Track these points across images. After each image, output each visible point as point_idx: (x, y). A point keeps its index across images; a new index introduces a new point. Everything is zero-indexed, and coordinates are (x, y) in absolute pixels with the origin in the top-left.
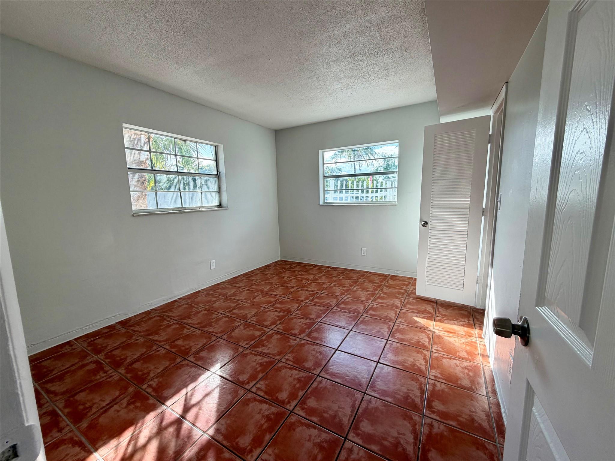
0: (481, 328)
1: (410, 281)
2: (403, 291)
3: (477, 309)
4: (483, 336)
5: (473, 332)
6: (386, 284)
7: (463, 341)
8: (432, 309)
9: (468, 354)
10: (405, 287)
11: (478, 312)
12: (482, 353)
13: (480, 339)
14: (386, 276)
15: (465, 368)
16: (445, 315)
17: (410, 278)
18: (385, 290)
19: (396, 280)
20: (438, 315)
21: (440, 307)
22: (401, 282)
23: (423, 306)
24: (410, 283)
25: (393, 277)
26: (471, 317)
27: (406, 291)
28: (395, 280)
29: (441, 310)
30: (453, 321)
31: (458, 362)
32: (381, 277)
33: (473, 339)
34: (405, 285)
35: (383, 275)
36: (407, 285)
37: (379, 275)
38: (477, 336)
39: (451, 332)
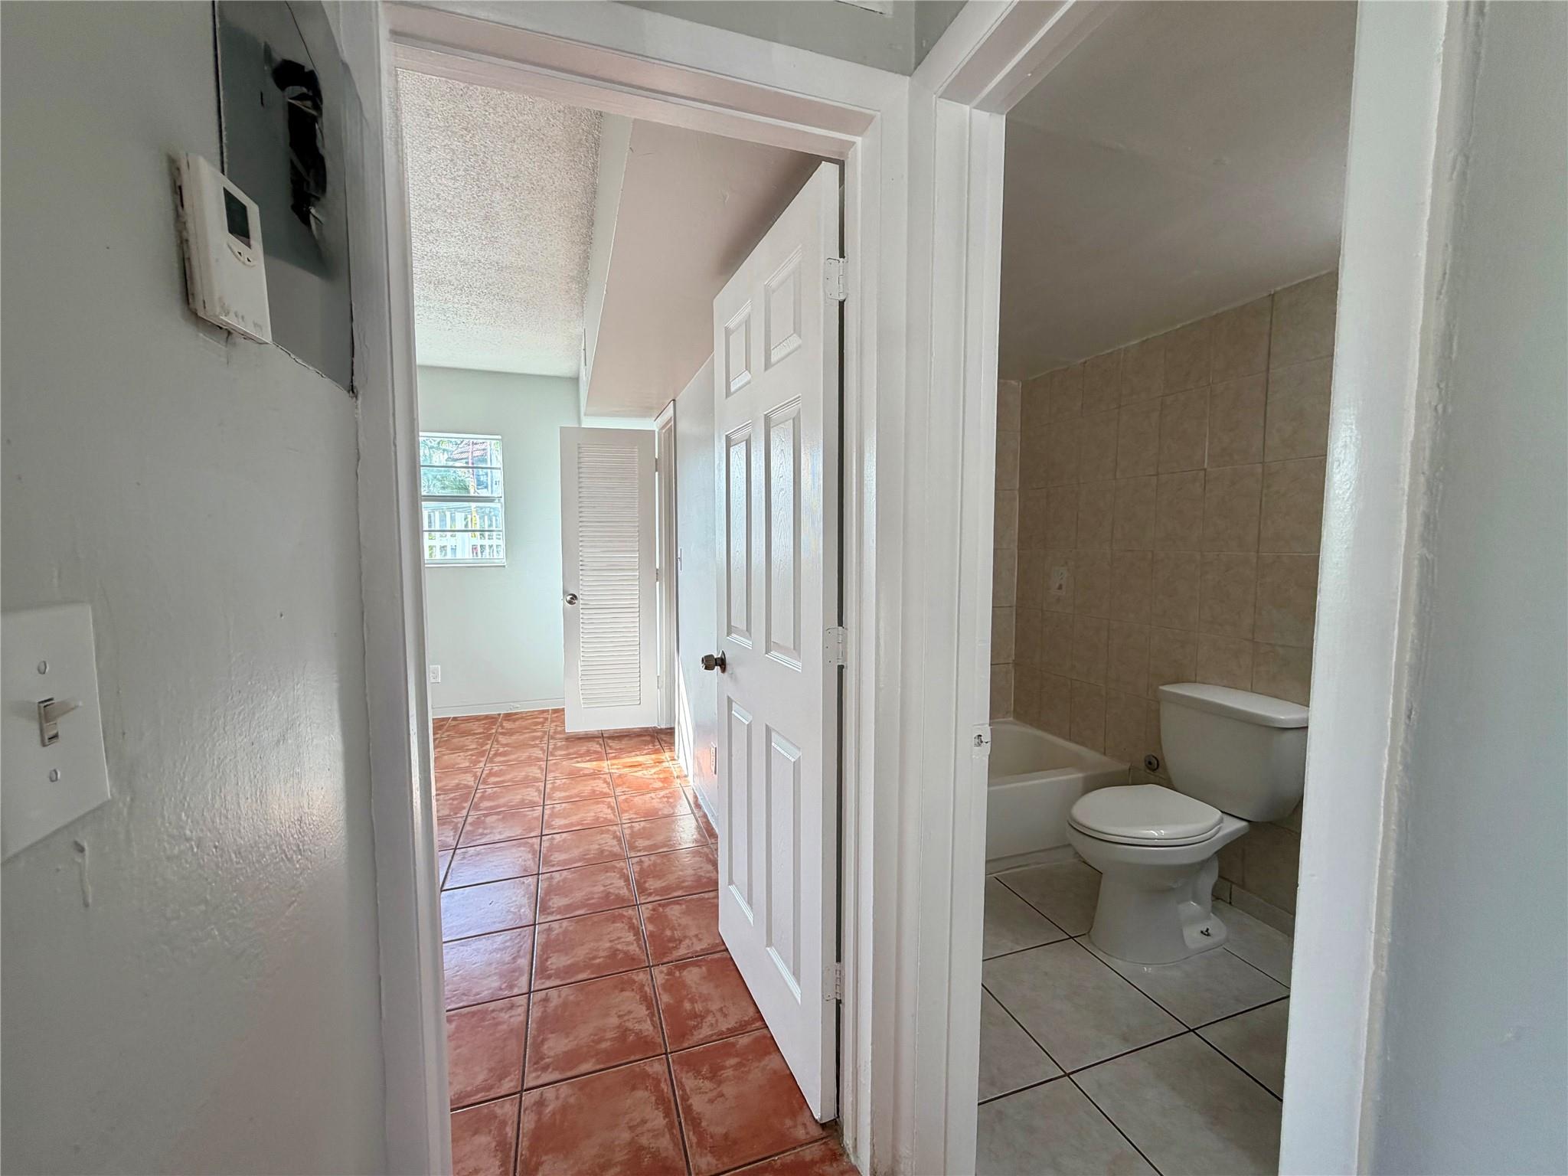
0: (672, 750)
1: (545, 715)
2: (539, 734)
3: (661, 729)
4: (676, 758)
5: (663, 757)
6: (500, 730)
7: (653, 771)
8: (598, 746)
9: (663, 782)
10: (539, 727)
11: (666, 734)
12: (679, 774)
13: (674, 762)
14: (493, 718)
15: (664, 797)
16: (620, 749)
17: (543, 712)
18: (503, 739)
19: (517, 719)
20: (610, 751)
21: (609, 741)
22: (530, 721)
23: (582, 746)
24: (546, 719)
25: (508, 717)
26: (657, 741)
27: (545, 732)
28: (515, 720)
29: (611, 743)
30: (634, 753)
31: (653, 795)
32: (483, 722)
33: (665, 764)
34: (537, 724)
35: (487, 717)
36: (542, 723)
37: (477, 719)
38: (669, 759)
39: (635, 766)
